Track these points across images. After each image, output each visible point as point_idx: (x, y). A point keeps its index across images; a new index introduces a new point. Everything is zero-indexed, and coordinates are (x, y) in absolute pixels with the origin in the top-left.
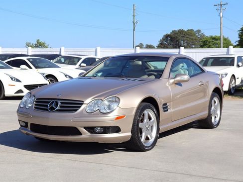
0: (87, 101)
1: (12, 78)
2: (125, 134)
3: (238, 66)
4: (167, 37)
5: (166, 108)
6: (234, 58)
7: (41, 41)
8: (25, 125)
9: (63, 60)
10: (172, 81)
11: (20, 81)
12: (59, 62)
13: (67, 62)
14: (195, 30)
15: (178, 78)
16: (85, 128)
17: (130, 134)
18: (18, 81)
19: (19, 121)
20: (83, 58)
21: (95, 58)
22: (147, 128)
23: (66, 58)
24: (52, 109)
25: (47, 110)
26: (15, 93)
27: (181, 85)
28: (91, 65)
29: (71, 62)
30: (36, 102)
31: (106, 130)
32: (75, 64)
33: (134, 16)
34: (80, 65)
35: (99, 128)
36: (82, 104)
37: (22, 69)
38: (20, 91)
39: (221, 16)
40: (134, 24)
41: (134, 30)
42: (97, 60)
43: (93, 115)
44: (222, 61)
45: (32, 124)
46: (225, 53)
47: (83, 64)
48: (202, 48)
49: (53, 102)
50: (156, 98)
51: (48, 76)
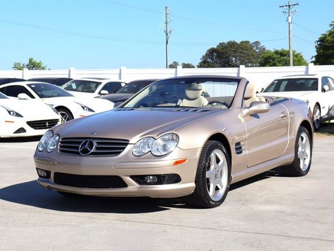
0: (134, 140)
1: (9, 112)
2: (187, 185)
3: (324, 90)
4: (212, 52)
5: (239, 149)
6: (317, 79)
7: (34, 60)
8: (45, 175)
9: (74, 86)
10: (246, 111)
11: (21, 116)
12: (70, 88)
13: (80, 88)
14: (251, 42)
15: (255, 108)
16: (132, 177)
17: (193, 185)
18: (18, 115)
19: (37, 169)
20: (104, 83)
21: (120, 83)
22: (216, 175)
23: (79, 83)
24: (85, 151)
25: (78, 153)
26: (15, 133)
27: (258, 117)
28: (115, 92)
29: (86, 88)
30: (62, 142)
31: (161, 179)
32: (93, 92)
33: (166, 23)
34: (100, 93)
35: (151, 177)
36: (127, 144)
37: (20, 99)
38: (22, 130)
39: (290, 21)
40: (167, 34)
41: (167, 43)
42: (123, 85)
43: (143, 158)
44: (300, 83)
45: (56, 174)
46: (303, 73)
47: (103, 92)
48: (263, 66)
49: (85, 143)
50: (226, 134)
51: (59, 109)
